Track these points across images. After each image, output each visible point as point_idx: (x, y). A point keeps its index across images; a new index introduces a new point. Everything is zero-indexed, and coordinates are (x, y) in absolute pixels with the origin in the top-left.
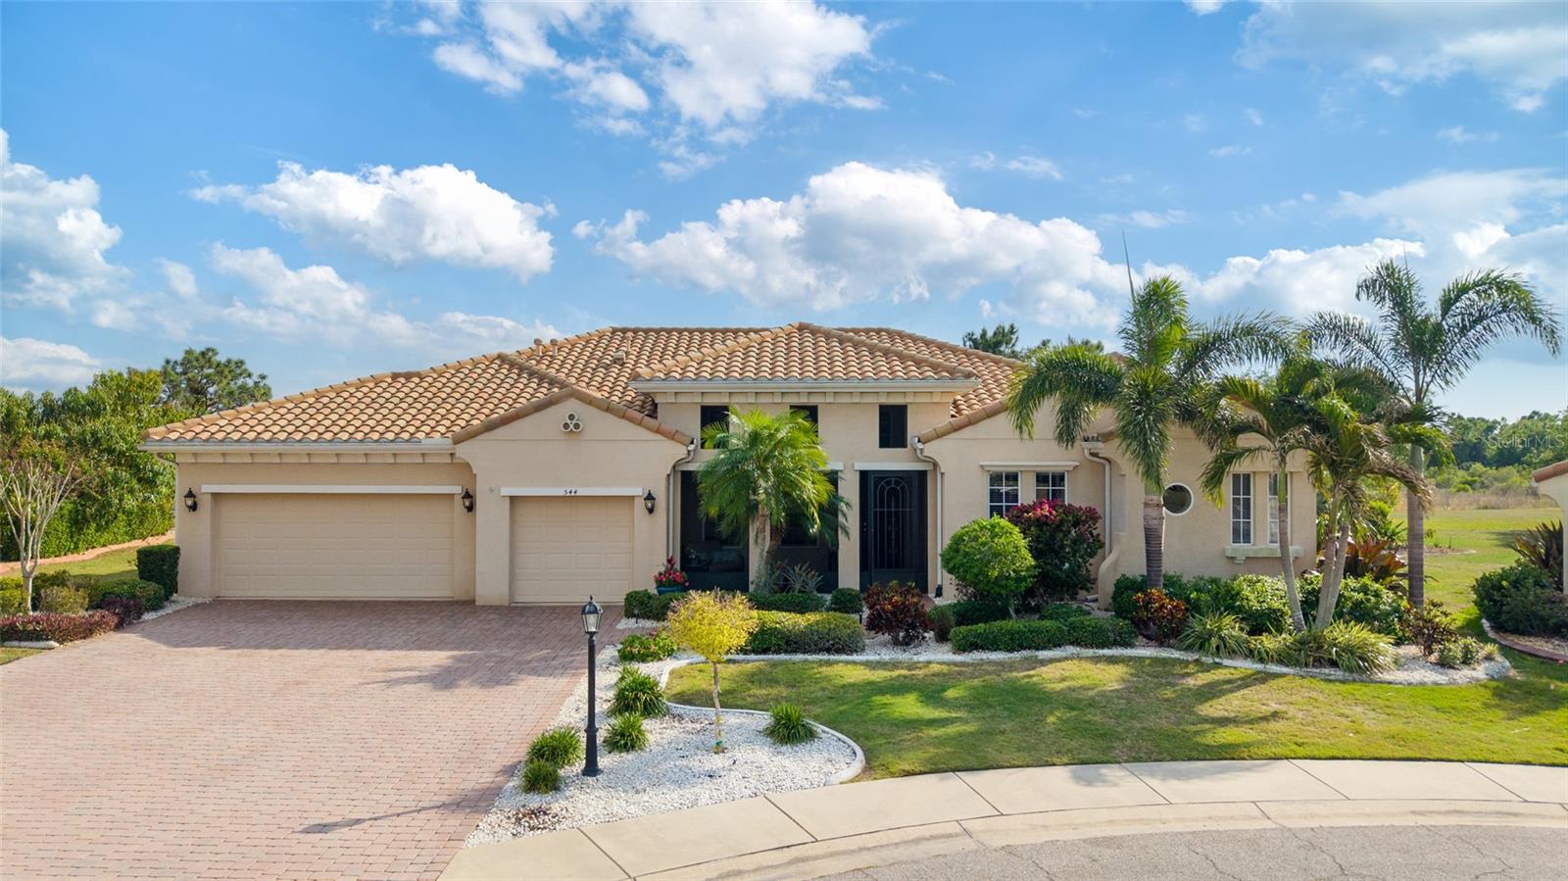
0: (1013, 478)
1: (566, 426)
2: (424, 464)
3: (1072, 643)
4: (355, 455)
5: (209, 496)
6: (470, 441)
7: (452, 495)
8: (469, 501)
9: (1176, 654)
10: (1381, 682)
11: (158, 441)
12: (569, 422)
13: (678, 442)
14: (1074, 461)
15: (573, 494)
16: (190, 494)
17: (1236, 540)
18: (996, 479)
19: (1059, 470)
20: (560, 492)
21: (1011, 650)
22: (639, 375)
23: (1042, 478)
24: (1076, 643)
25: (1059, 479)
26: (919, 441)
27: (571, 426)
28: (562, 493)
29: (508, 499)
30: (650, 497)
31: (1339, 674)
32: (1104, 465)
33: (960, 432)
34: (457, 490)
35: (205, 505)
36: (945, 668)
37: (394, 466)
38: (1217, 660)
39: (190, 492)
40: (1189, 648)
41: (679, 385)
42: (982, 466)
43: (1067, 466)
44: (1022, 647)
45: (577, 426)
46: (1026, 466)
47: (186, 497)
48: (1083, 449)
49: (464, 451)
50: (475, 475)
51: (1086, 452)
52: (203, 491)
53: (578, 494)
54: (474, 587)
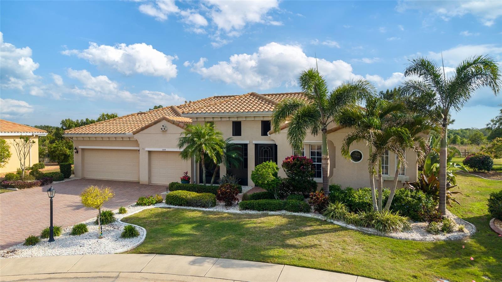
5: (80, 149)
6: (138, 134)
12: (162, 128)
15: (164, 150)
16: (75, 149)
26: (269, 133)
28: (162, 150)
29: (148, 152)
35: (80, 152)
37: (123, 141)
38: (332, 221)
45: (165, 129)
49: (136, 137)
54: (139, 178)
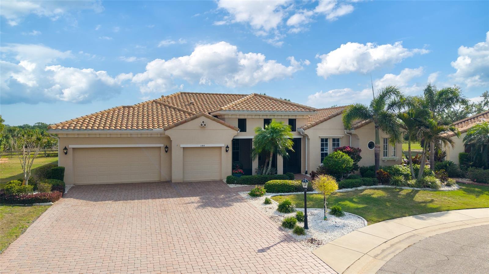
0: (326, 140)
1: (202, 125)
2: (151, 138)
3: (364, 185)
4: (127, 134)
5: (72, 149)
6: (170, 130)
7: (160, 147)
8: (168, 149)
9: (390, 187)
10: (441, 191)
11: (54, 130)
12: (203, 124)
13: (235, 130)
14: (342, 135)
15: (203, 146)
16: (65, 149)
17: (384, 156)
18: (322, 140)
19: (338, 138)
20: (199, 146)
21: (352, 188)
22: (222, 109)
23: (334, 140)
24: (365, 185)
25: (338, 140)
26: (303, 130)
27: (203, 125)
28: (200, 146)
29: (182, 148)
30: (227, 147)
31: (430, 189)
32: (350, 136)
33: (314, 127)
34: (162, 145)
35: (70, 152)
36: (342, 194)
37: (141, 138)
38: (401, 187)
39: (65, 148)
40: (393, 185)
41: (234, 112)
42: (319, 137)
43: (340, 136)
44: (354, 187)
45: (205, 125)
46: (331, 137)
47: (64, 149)
48: (345, 132)
49: (168, 133)
50: (172, 141)
51: (346, 133)
52: (69, 147)
53: (205, 146)
54: (171, 177)
